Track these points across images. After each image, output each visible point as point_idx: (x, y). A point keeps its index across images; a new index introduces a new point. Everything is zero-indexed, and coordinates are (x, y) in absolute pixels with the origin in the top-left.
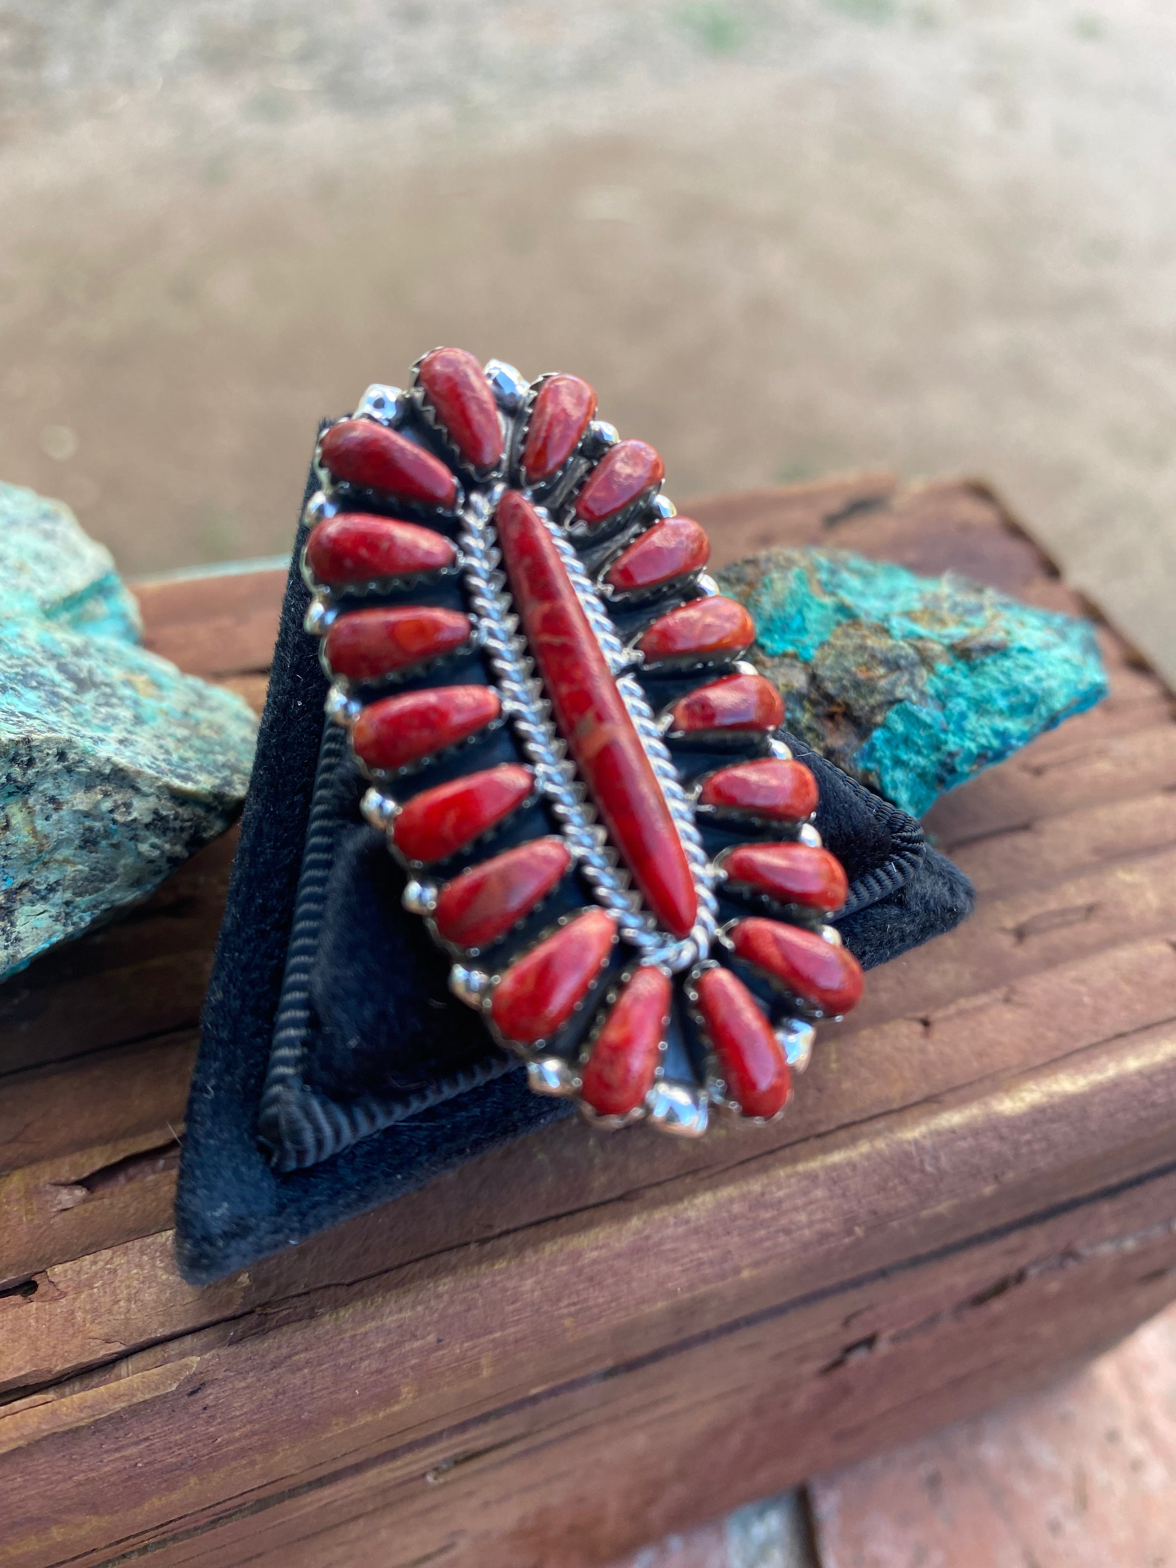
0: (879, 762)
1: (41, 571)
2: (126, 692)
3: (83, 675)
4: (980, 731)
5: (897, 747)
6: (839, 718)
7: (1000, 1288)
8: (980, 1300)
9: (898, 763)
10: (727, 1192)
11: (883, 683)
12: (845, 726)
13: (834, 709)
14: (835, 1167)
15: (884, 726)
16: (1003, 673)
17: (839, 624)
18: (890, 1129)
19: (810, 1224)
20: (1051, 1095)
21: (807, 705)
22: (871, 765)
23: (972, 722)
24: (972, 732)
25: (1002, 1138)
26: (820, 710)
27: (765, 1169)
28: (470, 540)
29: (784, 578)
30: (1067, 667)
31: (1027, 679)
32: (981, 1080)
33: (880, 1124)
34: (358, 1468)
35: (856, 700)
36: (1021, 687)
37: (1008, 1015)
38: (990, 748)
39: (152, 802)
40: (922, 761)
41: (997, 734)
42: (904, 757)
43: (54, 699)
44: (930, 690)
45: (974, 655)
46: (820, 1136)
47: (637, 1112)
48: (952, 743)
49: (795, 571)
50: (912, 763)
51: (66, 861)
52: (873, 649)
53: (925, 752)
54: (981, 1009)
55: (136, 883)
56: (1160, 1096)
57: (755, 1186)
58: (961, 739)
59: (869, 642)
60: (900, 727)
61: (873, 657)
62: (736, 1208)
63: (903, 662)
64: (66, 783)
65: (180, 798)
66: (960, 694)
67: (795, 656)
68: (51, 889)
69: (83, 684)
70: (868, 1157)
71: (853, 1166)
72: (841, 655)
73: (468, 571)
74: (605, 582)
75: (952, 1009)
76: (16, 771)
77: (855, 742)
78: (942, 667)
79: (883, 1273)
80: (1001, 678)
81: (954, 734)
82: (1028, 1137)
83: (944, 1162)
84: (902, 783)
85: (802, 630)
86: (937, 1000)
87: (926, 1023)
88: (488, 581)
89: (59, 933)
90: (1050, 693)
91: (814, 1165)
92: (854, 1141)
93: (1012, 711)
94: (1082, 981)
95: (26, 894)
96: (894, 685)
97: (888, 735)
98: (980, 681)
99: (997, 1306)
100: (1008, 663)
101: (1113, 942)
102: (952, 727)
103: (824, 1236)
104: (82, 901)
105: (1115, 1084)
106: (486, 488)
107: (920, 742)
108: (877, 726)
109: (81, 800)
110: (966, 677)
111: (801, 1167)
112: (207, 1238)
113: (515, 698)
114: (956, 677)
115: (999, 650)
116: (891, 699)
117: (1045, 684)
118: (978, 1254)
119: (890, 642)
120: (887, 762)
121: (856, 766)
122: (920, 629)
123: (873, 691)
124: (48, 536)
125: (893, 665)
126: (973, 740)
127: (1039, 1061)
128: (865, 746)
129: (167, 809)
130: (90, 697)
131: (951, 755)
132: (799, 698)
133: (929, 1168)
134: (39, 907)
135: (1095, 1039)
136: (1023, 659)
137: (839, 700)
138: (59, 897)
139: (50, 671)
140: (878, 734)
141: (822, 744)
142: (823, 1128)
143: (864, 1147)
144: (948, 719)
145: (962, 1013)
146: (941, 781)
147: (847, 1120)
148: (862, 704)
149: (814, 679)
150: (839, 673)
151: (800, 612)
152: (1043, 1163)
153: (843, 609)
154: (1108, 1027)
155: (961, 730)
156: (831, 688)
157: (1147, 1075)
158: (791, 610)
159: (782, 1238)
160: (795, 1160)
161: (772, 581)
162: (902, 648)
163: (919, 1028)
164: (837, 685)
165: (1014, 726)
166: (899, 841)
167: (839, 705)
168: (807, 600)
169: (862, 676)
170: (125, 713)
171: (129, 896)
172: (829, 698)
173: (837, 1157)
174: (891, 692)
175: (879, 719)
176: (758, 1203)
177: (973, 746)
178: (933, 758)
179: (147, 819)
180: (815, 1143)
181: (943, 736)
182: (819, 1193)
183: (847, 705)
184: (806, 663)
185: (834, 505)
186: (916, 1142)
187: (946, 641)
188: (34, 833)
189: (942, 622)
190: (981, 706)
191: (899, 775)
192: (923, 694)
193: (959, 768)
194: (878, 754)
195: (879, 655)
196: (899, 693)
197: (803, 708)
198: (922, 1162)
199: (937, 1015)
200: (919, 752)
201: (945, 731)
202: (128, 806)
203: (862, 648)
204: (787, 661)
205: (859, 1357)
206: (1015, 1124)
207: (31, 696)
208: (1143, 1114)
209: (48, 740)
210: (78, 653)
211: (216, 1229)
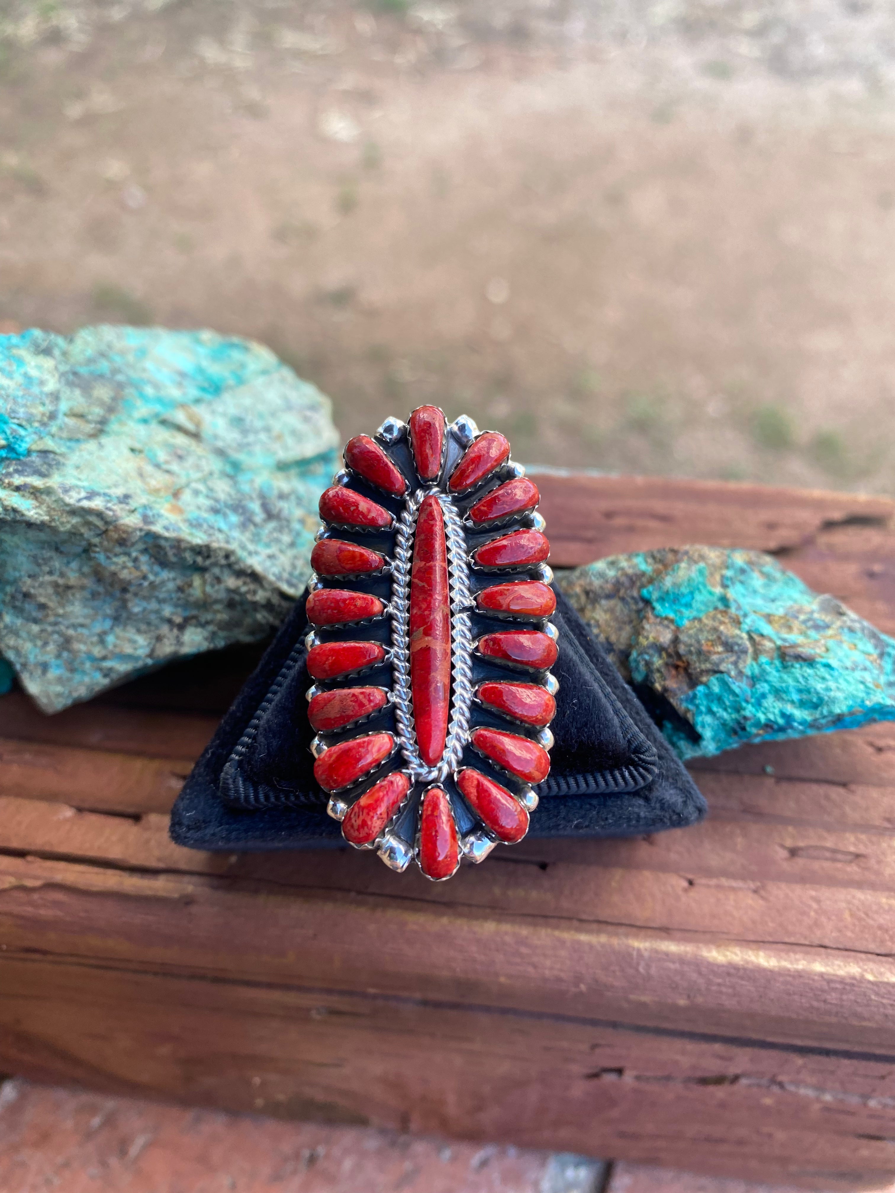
0: (697, 706)
1: (290, 441)
2: (296, 526)
3: (275, 511)
4: (771, 710)
5: (712, 701)
6: (682, 671)
7: (719, 1080)
8: (704, 1081)
9: (710, 712)
10: (506, 927)
11: (715, 658)
12: (682, 676)
13: (680, 663)
14: (579, 942)
15: (706, 685)
16: (803, 677)
17: (716, 608)
18: (627, 935)
19: (551, 968)
20: (747, 962)
21: (664, 655)
22: (691, 707)
23: (770, 701)
24: (766, 708)
25: (700, 973)
26: (670, 661)
27: (535, 925)
28: (405, 515)
29: (689, 568)
30: (862, 687)
31: (820, 686)
32: (704, 932)
33: (622, 930)
34: (270, 986)
35: (695, 662)
36: (812, 690)
37: (750, 900)
38: (776, 723)
39: (268, 594)
40: (725, 715)
41: (783, 715)
42: (715, 709)
43: (247, 521)
44: (748, 671)
45: (787, 658)
46: (581, 921)
47: (368, 846)
48: (749, 710)
49: (702, 565)
50: (718, 715)
51: (219, 611)
52: (721, 632)
53: (730, 710)
54: (733, 889)
55: (252, 633)
56: (833, 997)
57: (525, 931)
58: (757, 711)
59: (722, 628)
60: (716, 689)
61: (719, 638)
62: (508, 939)
63: (736, 648)
64: (226, 572)
65: (284, 596)
66: (766, 681)
67: (672, 621)
68: (208, 623)
69: (270, 515)
70: (603, 946)
71: (591, 947)
72: (701, 630)
73: (398, 531)
74: (473, 557)
75: (713, 882)
76: (199, 559)
77: (685, 688)
78: (763, 659)
79: (614, 1025)
80: (801, 680)
81: (753, 706)
82: (720, 981)
83: (653, 971)
84: (709, 725)
85: (688, 605)
86: (709, 873)
87: (691, 883)
88: (408, 540)
89: (205, 646)
90: (834, 701)
91: (567, 936)
92: (599, 932)
93: (802, 704)
94: (818, 901)
95: (194, 621)
96: (722, 661)
97: (707, 691)
98: (785, 677)
99: (720, 1092)
100: (809, 671)
101: (859, 885)
102: (753, 700)
103: (559, 980)
104: (222, 634)
105: (799, 975)
106: (426, 488)
107: (728, 703)
108: (702, 683)
109: (231, 582)
110: (778, 671)
111: (557, 933)
112: (180, 824)
113: (397, 608)
114: (768, 668)
115: (809, 661)
116: (716, 669)
117: (832, 694)
118: (690, 1046)
119: (737, 632)
120: (703, 709)
121: (681, 704)
122: (767, 629)
123: (707, 660)
124: (306, 420)
125: (729, 647)
126: (765, 714)
127: (752, 937)
128: (690, 693)
129: (276, 600)
130: (272, 525)
131: (745, 718)
132: (660, 649)
133: (641, 970)
134: (199, 630)
135: (802, 941)
136: (823, 671)
137: (684, 659)
138: (211, 628)
139: (255, 507)
140: (701, 689)
141: (663, 683)
142: (584, 917)
143: (603, 939)
144: (753, 694)
145: (718, 887)
146: (735, 732)
147: (601, 919)
148: (698, 666)
149: (676, 641)
150: (693, 641)
151: (692, 593)
152: (729, 1003)
153: (724, 600)
154: (817, 937)
155: (759, 704)
156: (682, 649)
157: (828, 980)
158: (684, 590)
159: (530, 969)
160: (557, 927)
161: (679, 568)
162: (742, 638)
163: (685, 884)
164: (687, 649)
165: (798, 714)
166: (636, 759)
167: (683, 662)
168: (701, 587)
169: (705, 648)
170: (286, 539)
171: (246, 639)
172: (679, 656)
173: (583, 937)
174: (718, 665)
175: (704, 679)
176: (522, 942)
177: (762, 718)
178: (734, 716)
179: (263, 602)
180: (575, 923)
181: (744, 704)
182: (563, 953)
183: (688, 664)
184: (678, 628)
185: (837, 515)
186: (639, 950)
187: (779, 643)
188: (204, 592)
189: (790, 628)
190: (778, 693)
191: (708, 719)
192: (740, 673)
193: (748, 729)
194: (697, 702)
195: (723, 638)
196: (722, 667)
197: (660, 656)
198: (638, 964)
199: (701, 881)
200: (725, 709)
201: (747, 702)
202: (255, 592)
203: (715, 630)
204: (666, 622)
205: (609, 1078)
206: (713, 968)
207: (234, 519)
208: (815, 1004)
209: (220, 549)
210: (282, 496)
211: (186, 822)
